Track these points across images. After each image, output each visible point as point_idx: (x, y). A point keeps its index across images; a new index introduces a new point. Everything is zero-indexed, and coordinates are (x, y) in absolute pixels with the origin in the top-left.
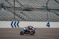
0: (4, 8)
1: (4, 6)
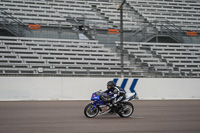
0: (85, 33)
1: (88, 27)
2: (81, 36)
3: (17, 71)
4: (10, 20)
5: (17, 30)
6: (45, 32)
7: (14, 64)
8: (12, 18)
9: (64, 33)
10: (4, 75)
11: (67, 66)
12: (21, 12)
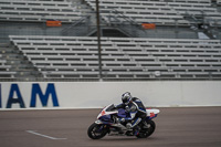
2: (201, 34)
3: (132, 76)
4: (122, 20)
5: (130, 30)
6: (160, 31)
7: (128, 68)
8: (124, 17)
9: (182, 32)
10: (117, 80)
11: (187, 68)
12: (133, 10)
